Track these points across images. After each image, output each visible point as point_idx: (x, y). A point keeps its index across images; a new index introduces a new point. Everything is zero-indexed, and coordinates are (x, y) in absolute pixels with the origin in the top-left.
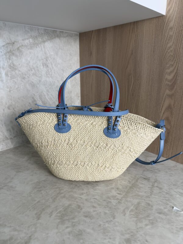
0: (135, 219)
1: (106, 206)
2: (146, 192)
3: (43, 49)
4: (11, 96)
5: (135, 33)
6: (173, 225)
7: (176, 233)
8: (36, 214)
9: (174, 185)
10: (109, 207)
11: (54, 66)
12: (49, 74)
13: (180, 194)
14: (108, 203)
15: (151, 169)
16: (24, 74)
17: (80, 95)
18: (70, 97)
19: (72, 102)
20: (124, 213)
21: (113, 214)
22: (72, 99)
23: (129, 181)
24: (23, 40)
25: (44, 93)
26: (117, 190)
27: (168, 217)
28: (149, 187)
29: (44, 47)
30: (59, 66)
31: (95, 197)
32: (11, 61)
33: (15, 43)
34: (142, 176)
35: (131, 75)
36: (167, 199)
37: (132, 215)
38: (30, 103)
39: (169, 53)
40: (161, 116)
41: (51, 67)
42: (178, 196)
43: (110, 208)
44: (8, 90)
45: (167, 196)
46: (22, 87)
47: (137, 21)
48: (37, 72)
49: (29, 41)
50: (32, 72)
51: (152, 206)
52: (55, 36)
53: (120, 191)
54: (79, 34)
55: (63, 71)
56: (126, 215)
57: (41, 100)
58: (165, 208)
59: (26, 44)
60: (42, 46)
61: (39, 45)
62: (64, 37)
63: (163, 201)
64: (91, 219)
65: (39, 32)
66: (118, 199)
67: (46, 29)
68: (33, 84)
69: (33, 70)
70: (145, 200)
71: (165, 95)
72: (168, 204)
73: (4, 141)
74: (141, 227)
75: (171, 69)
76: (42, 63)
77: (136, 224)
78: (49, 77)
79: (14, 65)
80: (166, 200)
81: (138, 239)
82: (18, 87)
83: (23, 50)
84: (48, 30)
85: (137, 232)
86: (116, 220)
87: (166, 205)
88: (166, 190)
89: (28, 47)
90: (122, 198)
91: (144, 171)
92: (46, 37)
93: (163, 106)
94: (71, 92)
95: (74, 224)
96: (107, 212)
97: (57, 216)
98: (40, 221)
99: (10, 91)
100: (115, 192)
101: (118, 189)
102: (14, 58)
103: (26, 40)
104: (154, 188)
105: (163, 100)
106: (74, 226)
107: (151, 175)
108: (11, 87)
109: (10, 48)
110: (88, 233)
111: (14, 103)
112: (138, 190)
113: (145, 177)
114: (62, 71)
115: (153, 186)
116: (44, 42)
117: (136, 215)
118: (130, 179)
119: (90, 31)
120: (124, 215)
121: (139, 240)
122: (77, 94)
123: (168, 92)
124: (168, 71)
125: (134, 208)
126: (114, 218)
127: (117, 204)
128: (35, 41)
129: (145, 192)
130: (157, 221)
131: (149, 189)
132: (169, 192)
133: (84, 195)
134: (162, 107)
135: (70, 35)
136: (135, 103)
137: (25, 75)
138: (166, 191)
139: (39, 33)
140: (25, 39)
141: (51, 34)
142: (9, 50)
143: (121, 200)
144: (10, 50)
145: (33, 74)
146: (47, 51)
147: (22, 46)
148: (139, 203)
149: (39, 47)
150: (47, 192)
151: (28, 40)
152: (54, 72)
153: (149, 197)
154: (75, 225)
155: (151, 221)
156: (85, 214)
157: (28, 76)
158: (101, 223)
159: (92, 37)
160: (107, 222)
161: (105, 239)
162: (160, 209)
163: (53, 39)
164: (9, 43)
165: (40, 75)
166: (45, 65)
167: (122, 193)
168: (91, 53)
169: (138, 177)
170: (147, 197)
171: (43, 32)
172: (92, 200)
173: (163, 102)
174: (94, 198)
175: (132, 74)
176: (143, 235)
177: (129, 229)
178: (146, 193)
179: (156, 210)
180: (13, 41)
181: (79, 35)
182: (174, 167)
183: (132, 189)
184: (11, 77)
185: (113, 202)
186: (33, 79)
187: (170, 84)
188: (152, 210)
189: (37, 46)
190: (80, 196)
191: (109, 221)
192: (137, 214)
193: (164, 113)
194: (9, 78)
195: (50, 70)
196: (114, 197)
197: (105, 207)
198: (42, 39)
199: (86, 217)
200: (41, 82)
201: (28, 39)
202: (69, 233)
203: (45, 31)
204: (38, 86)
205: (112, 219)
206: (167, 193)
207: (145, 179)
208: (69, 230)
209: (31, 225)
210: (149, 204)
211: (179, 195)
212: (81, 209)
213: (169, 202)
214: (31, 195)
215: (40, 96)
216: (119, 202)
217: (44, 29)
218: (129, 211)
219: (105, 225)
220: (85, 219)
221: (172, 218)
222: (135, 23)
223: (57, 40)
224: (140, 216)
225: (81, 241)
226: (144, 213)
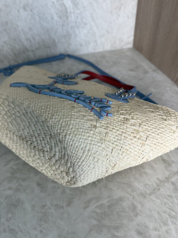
0: (95, 222)
2: (147, 184)
21: (73, 198)
28: (158, 179)
36: (174, 213)
37: (95, 212)
51: (136, 215)
56: (87, 209)
58: (155, 229)
63: (164, 214)
64: (41, 192)
70: (134, 198)
72: (166, 224)
77: (90, 231)
80: (169, 215)
86: (69, 209)
87: (162, 224)
95: (19, 187)
97: (12, 168)
104: (166, 184)
106: (17, 190)
110: (24, 209)
111: (30, 1)
115: (167, 179)
120: (85, 208)
125: (107, 204)
126: (69, 205)
131: (155, 182)
148: (120, 200)
153: (145, 197)
156: (40, 181)
158: (48, 204)
160: (56, 205)
161: (35, 229)
162: (146, 227)
177: (74, 233)
178: (146, 188)
179: (138, 225)
188: (132, 221)
191: (59, 205)
192: (103, 216)
199: (39, 185)
202: (6, 197)
205: (65, 204)
208: (9, 192)
210: (134, 209)
213: (172, 222)
218: (97, 204)
219: (50, 208)
220: (36, 187)
224: (105, 222)
225: (10, 215)
226: (116, 219)
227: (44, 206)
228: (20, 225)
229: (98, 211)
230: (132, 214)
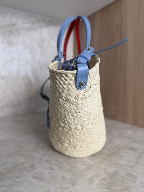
0: (105, 190)
10: (72, 171)
14: (72, 167)
15: (140, 141)
20: (91, 181)
21: (75, 180)
24: (22, 24)
28: (134, 157)
32: (10, 39)
33: (15, 25)
34: (127, 146)
43: (73, 173)
51: (135, 178)
56: (92, 184)
59: (25, 27)
60: (39, 31)
64: (41, 182)
65: (37, 19)
66: (88, 165)
70: (125, 169)
83: (22, 32)
84: (46, 19)
86: (76, 187)
89: (27, 30)
90: (94, 164)
92: (43, 24)
96: (67, 176)
104: (142, 158)
107: (140, 146)
109: (10, 28)
112: (118, 158)
113: (130, 147)
115: (140, 156)
117: (108, 185)
120: (90, 184)
125: (107, 177)
126: (74, 185)
127: (84, 169)
128: (33, 26)
129: (128, 161)
131: (134, 159)
142: (9, 30)
143: (91, 166)
147: (22, 28)
148: (116, 172)
151: (27, 25)
153: (133, 167)
156: (36, 175)
160: (61, 188)
164: (10, 25)
169: (121, 147)
170: (130, 166)
171: (40, 20)
172: (54, 162)
180: (13, 24)
183: (111, 157)
185: (80, 167)
188: (135, 182)
191: (64, 187)
192: (110, 185)
197: (67, 171)
199: (35, 178)
205: (69, 185)
210: (131, 175)
212: (35, 169)
216: (88, 168)
218: (99, 179)
220: (33, 180)
224: (113, 188)
226: (122, 184)
229: (103, 183)
230: (132, 178)
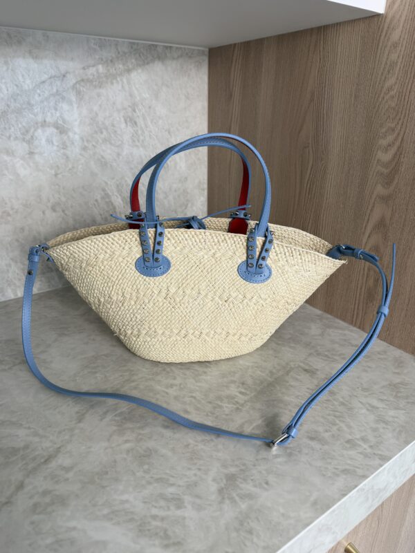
1: (209, 414)
2: (298, 396)
3: (127, 87)
4: (57, 185)
5: (320, 52)
6: (330, 463)
7: (330, 477)
8: (77, 413)
9: (364, 390)
10: (215, 415)
11: (149, 123)
12: (138, 141)
13: (370, 408)
14: (215, 408)
15: (326, 353)
16: (85, 139)
17: (206, 186)
18: (184, 191)
19: (188, 201)
22: (188, 193)
23: (271, 372)
24: (84, 68)
25: (126, 181)
26: (241, 385)
27: (326, 447)
28: (308, 388)
29: (129, 83)
30: (160, 122)
31: (194, 395)
32: (58, 114)
33: (68, 75)
34: (302, 365)
35: (308, 147)
36: (338, 414)
38: (96, 201)
39: (387, 102)
40: (364, 241)
41: (143, 126)
42: (364, 411)
43: (217, 417)
44: (53, 172)
45: (341, 408)
46: (80, 166)
47: (324, 26)
48: (113, 136)
49: (97, 70)
50: (103, 136)
52: (153, 57)
53: (245, 389)
54: (207, 50)
55: (169, 133)
57: (120, 195)
58: (327, 431)
59: (91, 77)
60: (125, 80)
61: (119, 79)
62: (174, 59)
63: (329, 417)
64: (175, 433)
65: (117, 49)
66: (237, 403)
67: (134, 43)
68: (103, 160)
69: (105, 133)
71: (374, 197)
72: (334, 424)
73: (44, 273)
74: (265, 459)
75: (390, 138)
76: (123, 117)
77: (258, 452)
78: (137, 146)
79: (64, 121)
80: (335, 416)
81: (252, 478)
82: (73, 167)
83: (85, 90)
84: (138, 44)
85: (254, 465)
87: (330, 425)
88: (343, 398)
89: (94, 83)
90: (246, 401)
91: (310, 354)
92: (133, 61)
93: (368, 220)
94: (186, 178)
95: (140, 437)
97: (115, 420)
98: (81, 425)
99: (56, 175)
100: (236, 390)
101: (243, 384)
102: (65, 106)
103: (91, 68)
105: (370, 208)
106: (139, 440)
107: (323, 365)
108: (58, 166)
109: (57, 85)
110: (162, 456)
111: (63, 199)
112: (284, 390)
113: (307, 368)
114: (167, 133)
116: (129, 71)
118: (274, 368)
119: (231, 45)
121: (252, 480)
122: (200, 182)
123: (380, 190)
124: (384, 142)
125: (263, 423)
127: (232, 411)
128: (108, 70)
130: (299, 452)
131: (307, 392)
132: (347, 401)
133: (175, 388)
134: (368, 222)
135: (187, 54)
136: (313, 210)
137: (88, 141)
138: (341, 400)
139: (119, 53)
140: (89, 67)
141: (143, 54)
142: (55, 90)
143: (242, 405)
144: (57, 91)
145: (105, 140)
146: (136, 92)
147: (83, 80)
149: (118, 82)
150: (106, 376)
151: (94, 69)
152: (150, 135)
154: (141, 439)
155: (288, 451)
157: (93, 145)
158: (191, 441)
159: (234, 58)
161: (190, 469)
162: (316, 432)
163: (148, 63)
164: (55, 76)
165: (120, 142)
166: (131, 121)
167: (248, 393)
168: (231, 95)
169: (293, 366)
171: (126, 50)
172: (187, 399)
173: (369, 211)
174: (192, 397)
175: (310, 145)
176: (264, 472)
177: (241, 459)
179: (307, 432)
180: (63, 72)
181: (207, 53)
182: (379, 353)
183: (272, 388)
184: (58, 146)
185: (226, 407)
186: (103, 151)
187: (386, 171)
189: (114, 81)
190: (167, 391)
193: (369, 237)
194: (55, 148)
195: (140, 132)
196: (230, 398)
197: (207, 415)
198: (124, 65)
200: (121, 157)
201: (94, 66)
202: (128, 451)
203: (132, 48)
204: (114, 164)
206: (342, 404)
207: (306, 370)
208: (128, 445)
209: (64, 430)
211: (368, 410)
213: (340, 421)
214: (78, 378)
215: (118, 186)
216: (238, 408)
217: (130, 43)
219: (197, 445)
220: (163, 431)
221: (334, 451)
222: (321, 31)
223: (158, 67)
225: (146, 467)
227: (187, 446)
228: (168, 472)
